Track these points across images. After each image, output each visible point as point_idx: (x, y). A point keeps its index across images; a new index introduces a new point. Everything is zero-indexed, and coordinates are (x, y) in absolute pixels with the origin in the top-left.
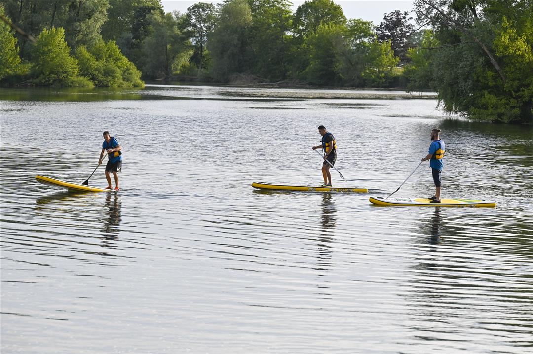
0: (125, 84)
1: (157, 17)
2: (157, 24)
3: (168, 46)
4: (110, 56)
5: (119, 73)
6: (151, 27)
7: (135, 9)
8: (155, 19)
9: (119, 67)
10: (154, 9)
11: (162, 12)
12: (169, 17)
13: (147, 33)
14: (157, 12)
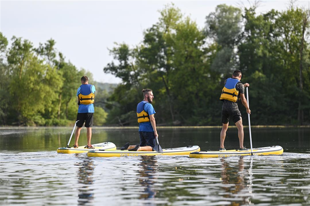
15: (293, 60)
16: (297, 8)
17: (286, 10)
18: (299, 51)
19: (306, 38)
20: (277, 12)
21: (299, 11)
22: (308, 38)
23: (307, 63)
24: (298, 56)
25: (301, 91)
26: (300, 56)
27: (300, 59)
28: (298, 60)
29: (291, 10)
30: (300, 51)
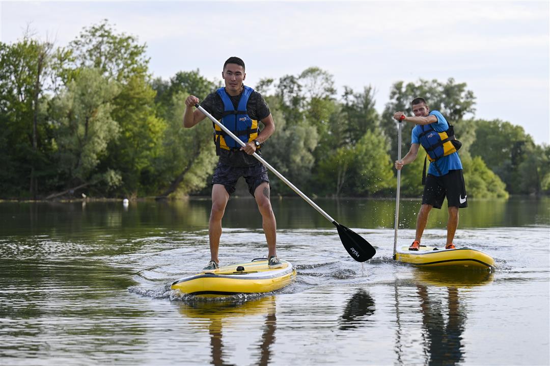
0: (489, 194)
1: (530, 147)
2: (529, 153)
3: (539, 169)
4: (476, 170)
5: (483, 185)
6: (525, 156)
7: (513, 143)
8: (528, 149)
9: (484, 180)
10: (527, 141)
11: (533, 144)
12: (539, 147)
13: (522, 160)
14: (530, 143)
15: (24, 110)
16: (31, 39)
17: (16, 42)
18: (32, 98)
19: (43, 79)
20: (4, 45)
21: (34, 43)
22: (45, 80)
23: (43, 114)
24: (31, 104)
25: (35, 151)
26: (34, 105)
27: (33, 108)
28: (32, 111)
29: (23, 43)
30: (34, 97)
